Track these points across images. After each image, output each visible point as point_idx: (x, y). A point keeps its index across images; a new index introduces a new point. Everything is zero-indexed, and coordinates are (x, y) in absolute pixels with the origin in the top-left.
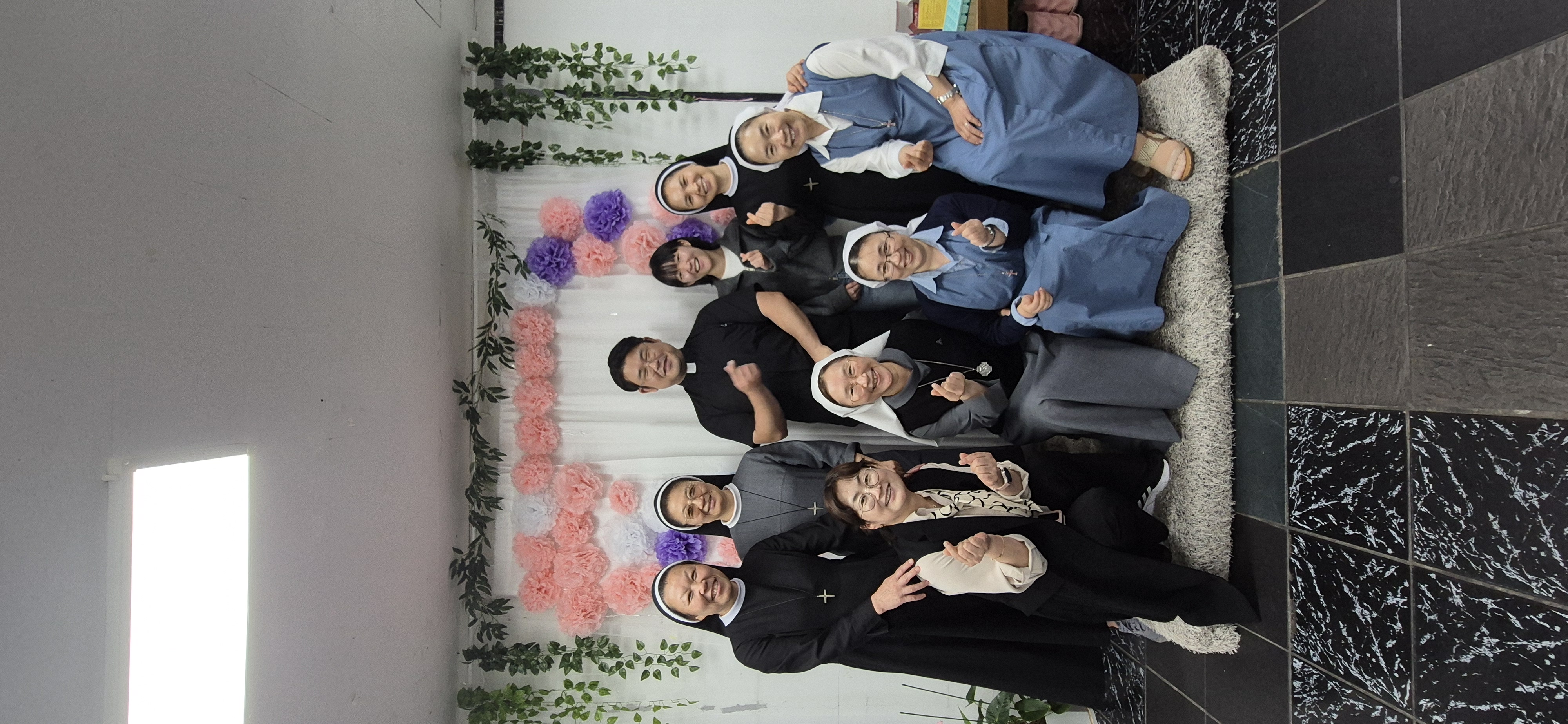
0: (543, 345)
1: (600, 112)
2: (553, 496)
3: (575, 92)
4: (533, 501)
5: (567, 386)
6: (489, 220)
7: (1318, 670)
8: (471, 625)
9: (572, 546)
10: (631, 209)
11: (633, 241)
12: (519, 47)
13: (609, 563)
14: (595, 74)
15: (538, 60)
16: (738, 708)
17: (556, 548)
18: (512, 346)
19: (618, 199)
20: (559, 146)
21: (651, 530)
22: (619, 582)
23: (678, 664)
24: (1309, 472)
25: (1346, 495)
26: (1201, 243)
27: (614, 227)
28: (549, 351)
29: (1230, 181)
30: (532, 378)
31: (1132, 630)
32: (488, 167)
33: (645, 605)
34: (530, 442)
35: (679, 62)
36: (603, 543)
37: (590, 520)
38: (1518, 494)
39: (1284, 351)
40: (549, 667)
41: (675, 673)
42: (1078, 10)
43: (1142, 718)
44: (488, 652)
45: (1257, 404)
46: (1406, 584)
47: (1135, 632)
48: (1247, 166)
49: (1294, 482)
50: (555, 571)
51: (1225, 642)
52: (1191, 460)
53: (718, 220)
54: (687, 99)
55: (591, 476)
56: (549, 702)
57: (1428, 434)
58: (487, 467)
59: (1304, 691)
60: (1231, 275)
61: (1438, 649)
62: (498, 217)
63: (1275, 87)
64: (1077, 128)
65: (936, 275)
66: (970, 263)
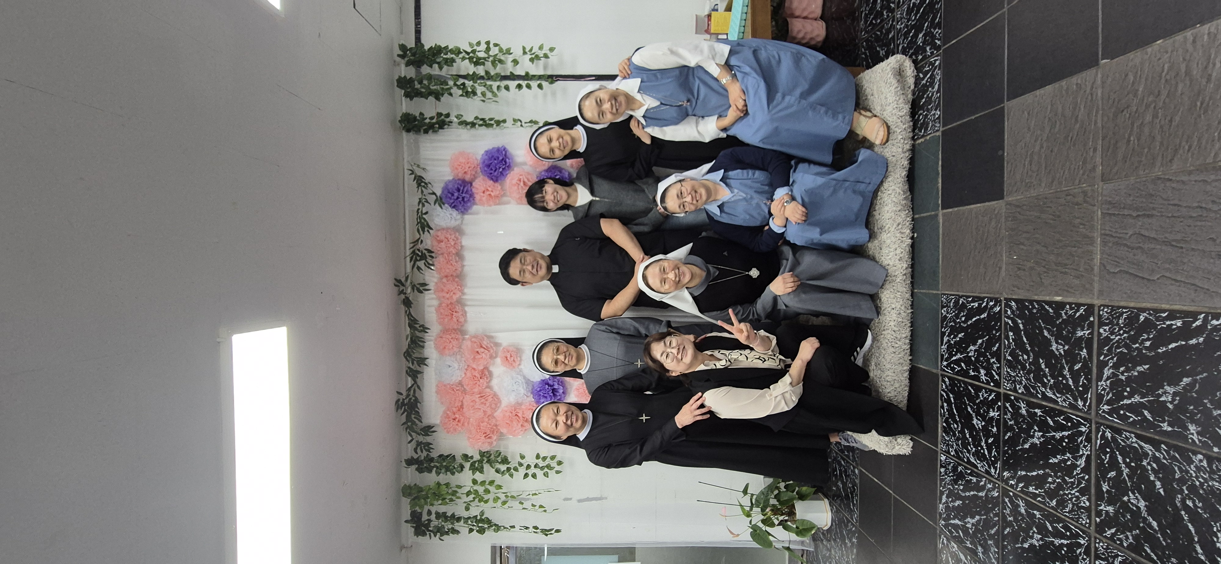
0: (454, 254)
1: (491, 92)
2: (462, 357)
3: (474, 77)
4: (449, 360)
5: (469, 282)
6: (415, 168)
7: (953, 460)
8: (410, 442)
9: (476, 390)
10: (512, 159)
11: (514, 182)
12: (433, 47)
13: (500, 402)
14: (486, 62)
15: (446, 54)
17: (464, 392)
19: (504, 152)
20: (462, 116)
21: (529, 380)
22: (508, 414)
23: (548, 469)
24: (952, 336)
25: (971, 350)
26: (893, 187)
27: (501, 172)
28: (457, 258)
29: (913, 146)
30: (446, 276)
31: (849, 443)
32: (414, 131)
33: (526, 430)
34: (446, 320)
35: (543, 52)
36: (496, 388)
37: (487, 373)
38: (1054, 347)
39: (941, 260)
40: (462, 470)
41: (546, 475)
43: (857, 501)
44: (421, 460)
45: (925, 293)
46: (999, 404)
47: (852, 445)
48: (923, 136)
49: (944, 343)
50: (464, 407)
51: (904, 447)
52: (884, 330)
53: (572, 166)
54: (550, 80)
55: (488, 343)
56: (462, 494)
57: (1013, 312)
58: (418, 337)
59: (946, 474)
60: (912, 209)
61: (1013, 442)
62: (422, 166)
63: (939, 85)
64: (815, 109)
65: (719, 203)
66: (743, 195)
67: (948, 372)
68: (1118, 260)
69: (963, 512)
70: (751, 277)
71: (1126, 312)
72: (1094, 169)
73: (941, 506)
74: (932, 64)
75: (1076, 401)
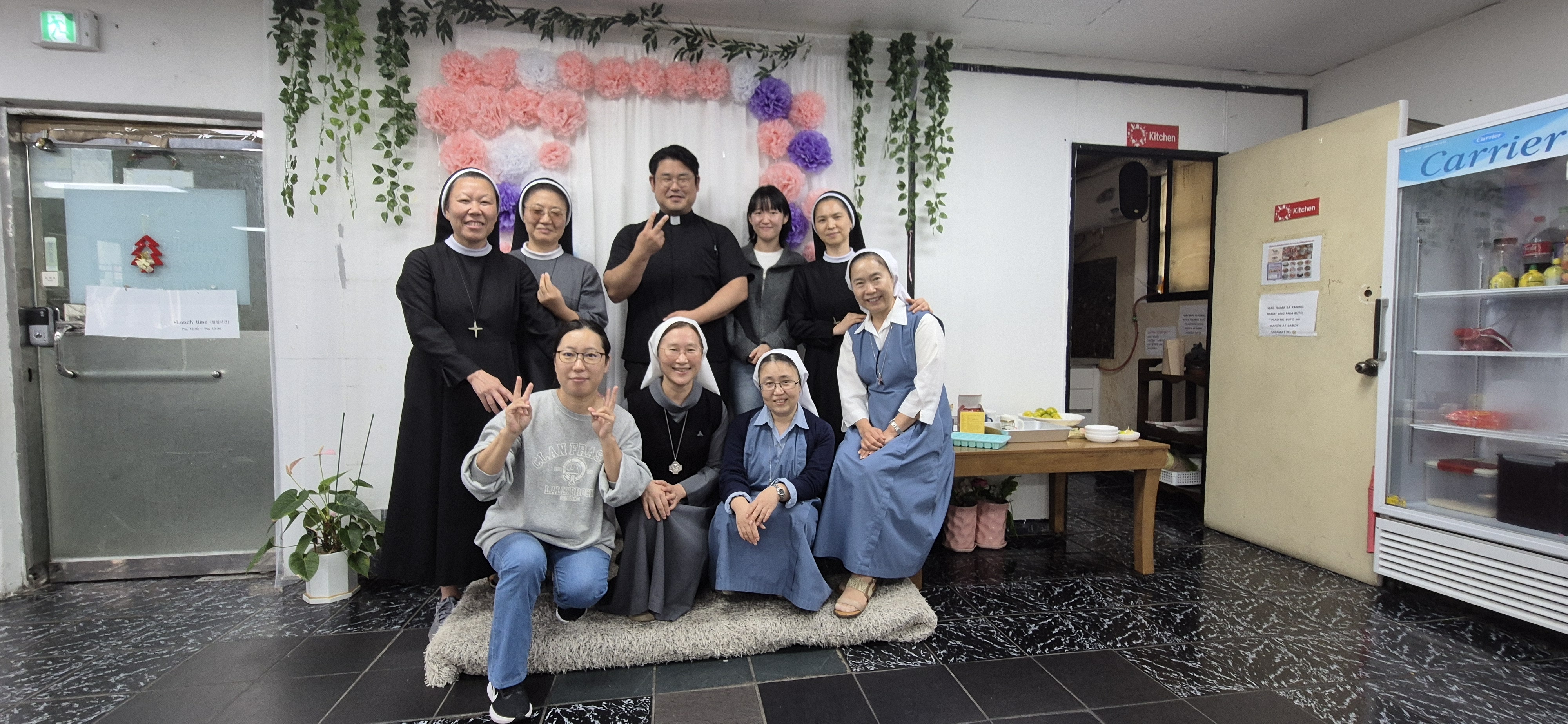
0: (696, 88)
1: (897, 150)
2: (554, 89)
3: (913, 129)
4: (550, 70)
5: (658, 108)
6: (806, 47)
9: (507, 104)
10: (816, 172)
11: (788, 172)
12: (949, 83)
13: (490, 139)
14: (929, 147)
15: (940, 98)
16: (341, 260)
17: (505, 89)
18: (695, 60)
19: (824, 161)
20: (869, 112)
21: (522, 175)
22: (472, 147)
23: (389, 202)
26: (784, 629)
27: (800, 156)
28: (690, 93)
29: (834, 648)
30: (666, 76)
31: (440, 611)
32: (851, 49)
34: (606, 70)
35: (938, 218)
36: (510, 134)
37: (532, 122)
39: (696, 690)
40: (384, 76)
41: (380, 198)
42: (978, 548)
43: (350, 630)
44: (398, 17)
45: (651, 679)
48: (845, 656)
49: (586, 706)
50: (482, 87)
51: (436, 677)
52: (602, 638)
54: (910, 224)
55: (574, 125)
56: (346, 73)
58: (582, 29)
60: (759, 654)
62: (808, 56)
63: (903, 666)
64: (875, 528)
65: (771, 424)
66: (779, 453)
67: (546, 715)
70: (671, 463)
74: (927, 657)
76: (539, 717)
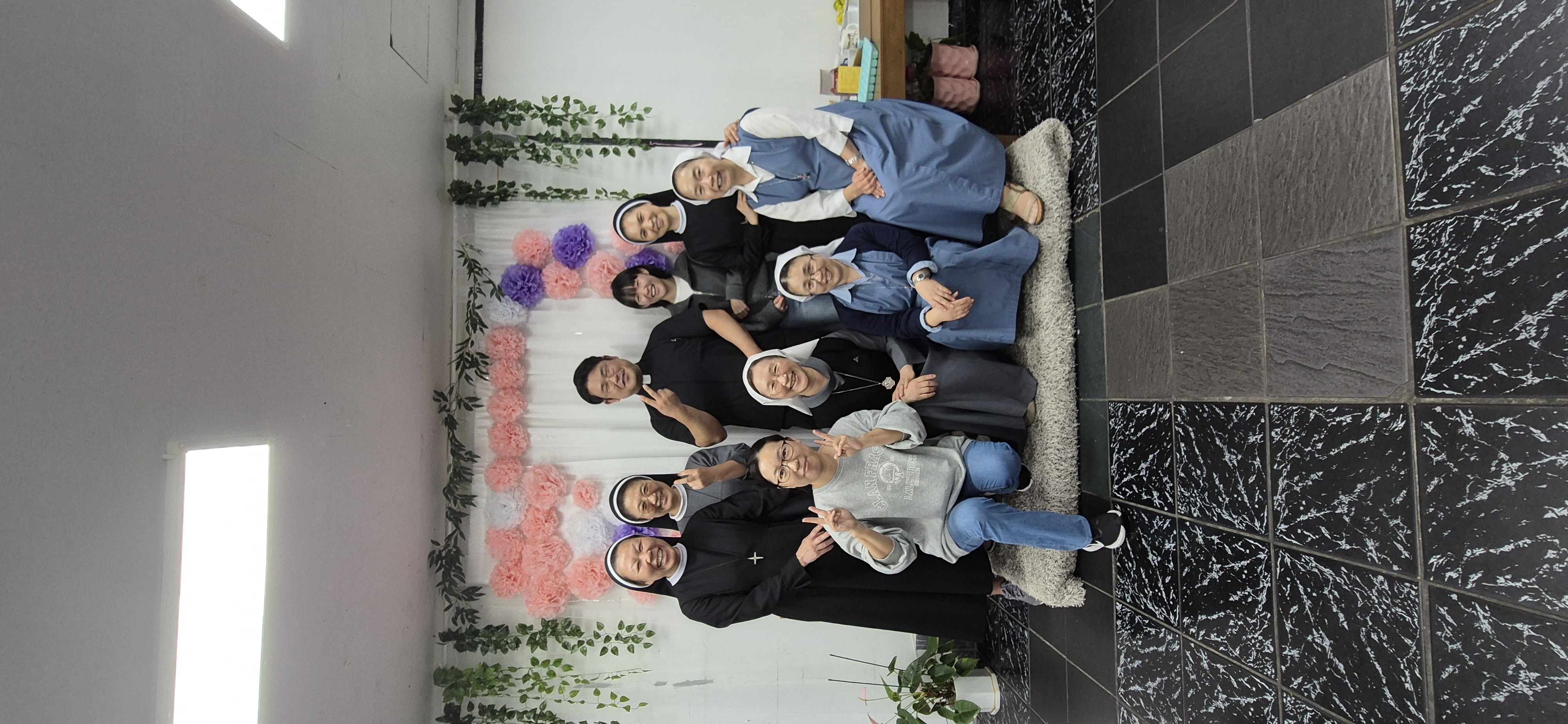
0: (515, 360)
1: (568, 156)
2: (522, 494)
3: (547, 138)
4: (503, 498)
5: (535, 396)
6: (467, 249)
7: (1130, 608)
8: (446, 610)
9: (539, 537)
10: (594, 241)
11: (596, 269)
12: (496, 99)
13: (572, 553)
14: (563, 122)
15: (513, 110)
16: (688, 683)
17: (524, 540)
18: (487, 360)
19: (583, 232)
20: (531, 185)
22: (582, 569)
23: (634, 641)
24: (1122, 453)
25: (1142, 469)
26: (1051, 274)
27: (579, 257)
28: (520, 365)
29: (1073, 225)
30: (504, 389)
31: (1014, 596)
32: (467, 203)
33: (605, 590)
34: (502, 445)
35: (637, 112)
36: (566, 536)
37: (555, 515)
38: (1227, 457)
39: (1106, 360)
40: (517, 646)
41: (631, 649)
42: (977, 77)
43: (1027, 673)
44: (462, 634)
45: (1091, 402)
46: (1175, 532)
48: (1082, 214)
49: (1114, 462)
50: (523, 560)
51: (1075, 597)
52: (1046, 449)
53: (670, 250)
54: (644, 145)
55: (556, 476)
56: (516, 679)
57: (1183, 418)
58: (462, 467)
59: (1123, 627)
60: (1074, 300)
61: (1192, 579)
62: (476, 247)
63: (1096, 154)
64: (956, 182)
65: (851, 286)
66: (879, 279)
67: (1119, 498)
68: (1283, 348)
69: (1143, 674)
70: (884, 387)
71: (1296, 410)
72: (1255, 243)
73: (1119, 669)
74: (1089, 129)
75: (1253, 521)
76: (1120, 504)
